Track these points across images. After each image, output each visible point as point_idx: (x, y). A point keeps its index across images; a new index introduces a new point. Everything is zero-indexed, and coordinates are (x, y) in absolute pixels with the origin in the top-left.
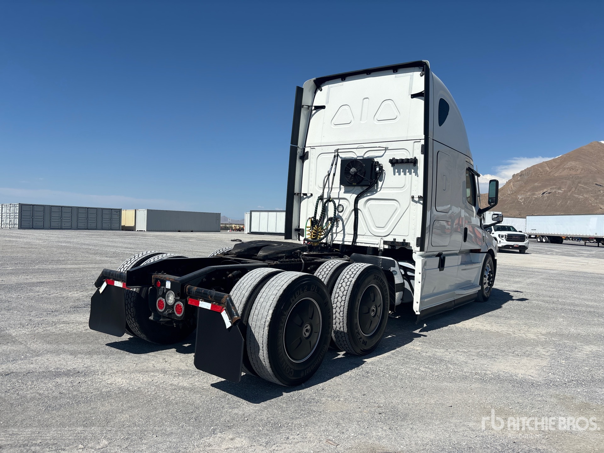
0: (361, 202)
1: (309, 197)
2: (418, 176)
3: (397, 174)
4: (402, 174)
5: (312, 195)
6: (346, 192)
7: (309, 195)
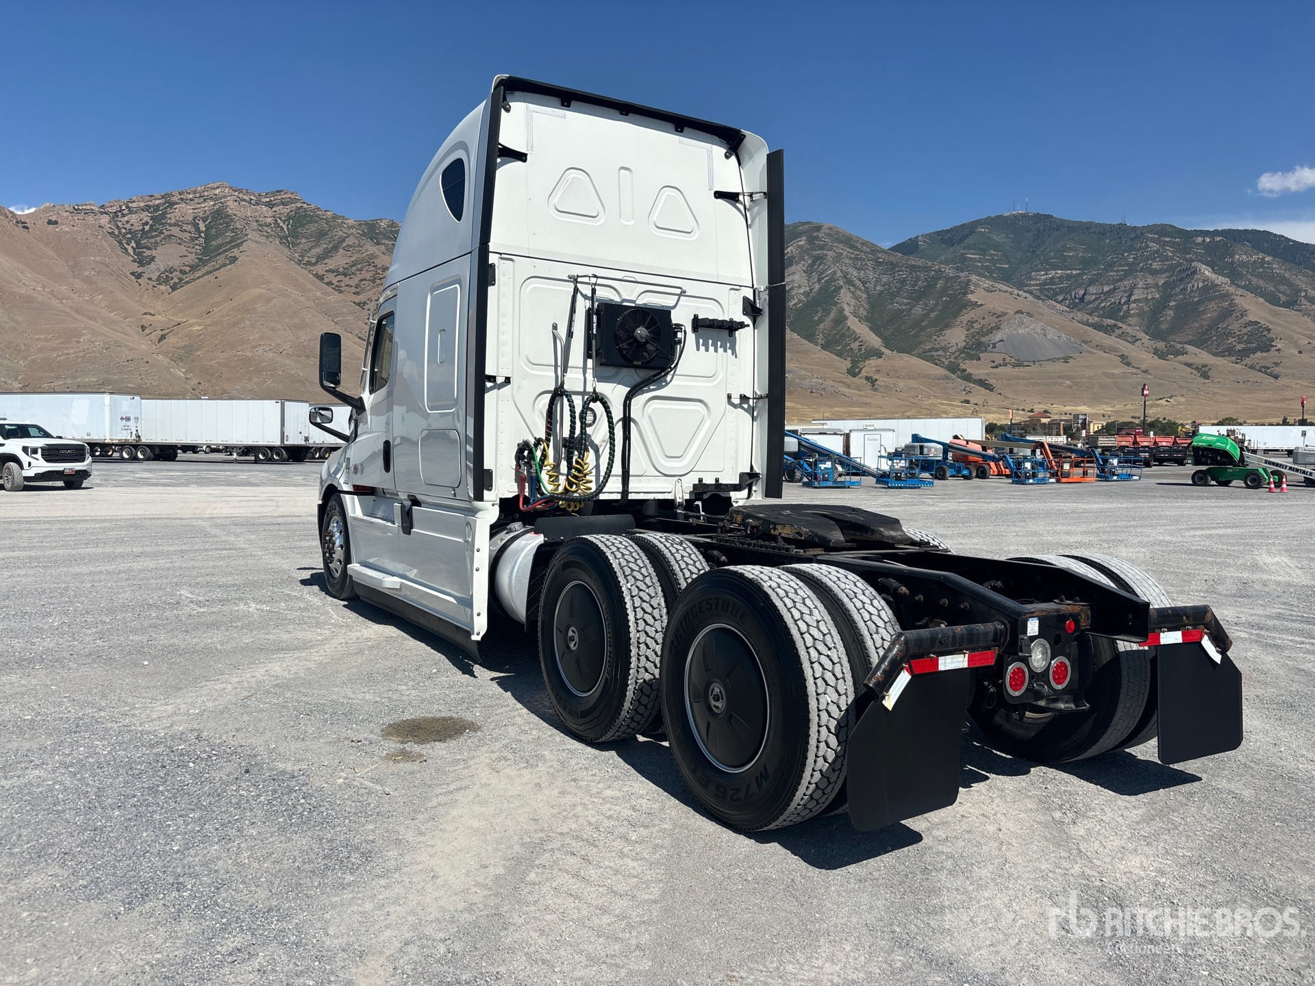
0: (638, 402)
1: (500, 386)
2: (736, 357)
3: (702, 348)
4: (711, 349)
5: (508, 380)
6: (600, 378)
7: (500, 380)
